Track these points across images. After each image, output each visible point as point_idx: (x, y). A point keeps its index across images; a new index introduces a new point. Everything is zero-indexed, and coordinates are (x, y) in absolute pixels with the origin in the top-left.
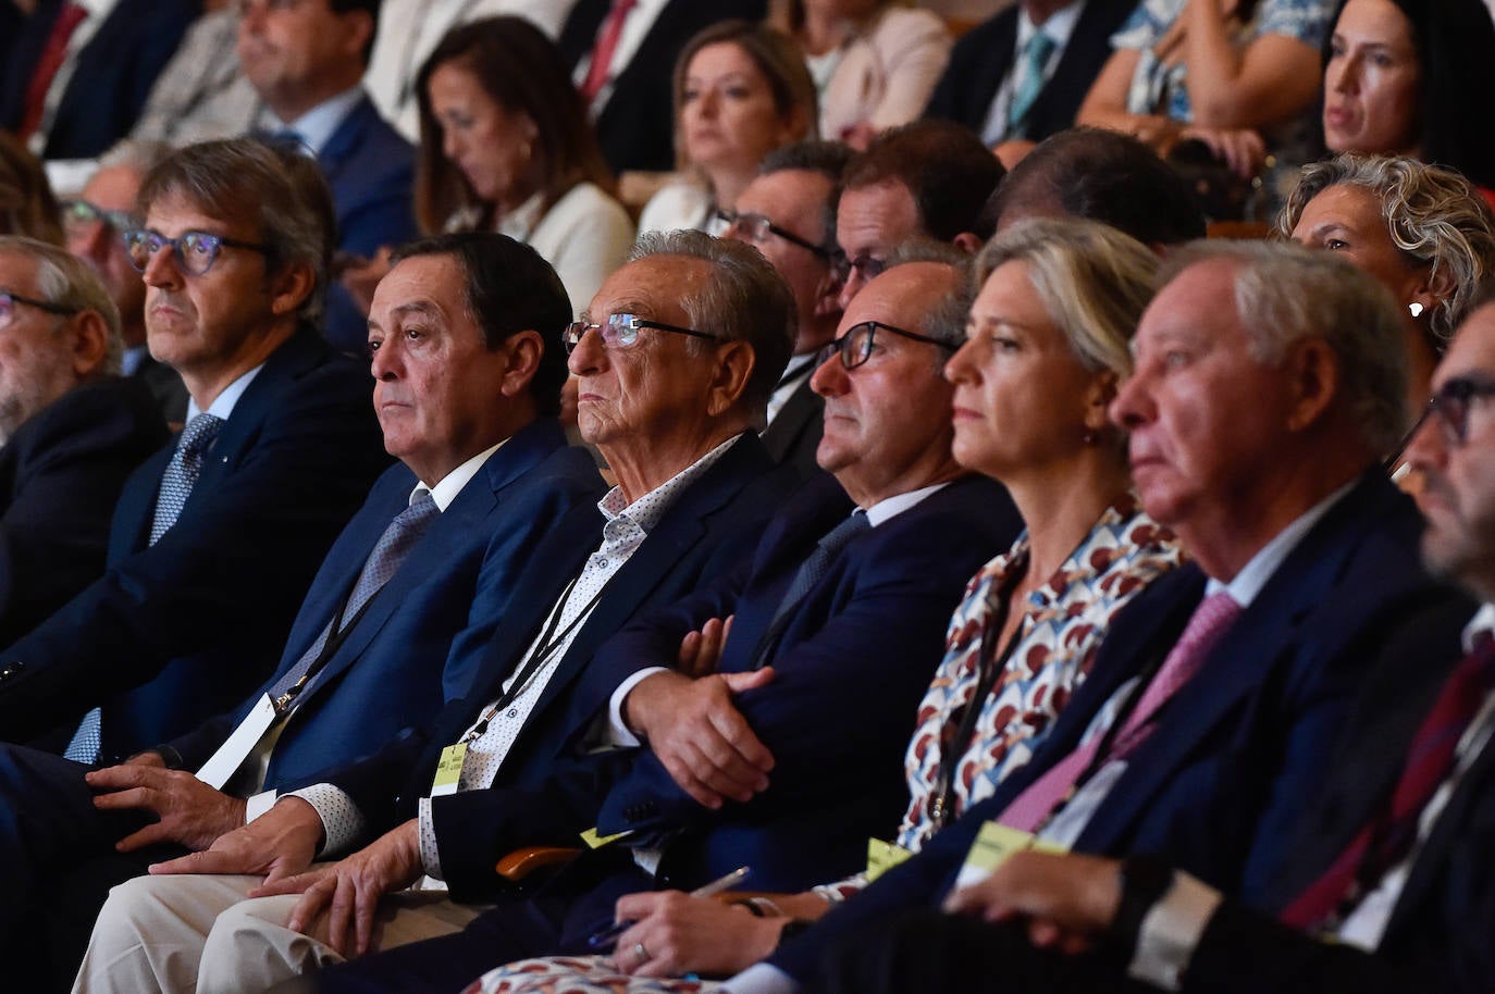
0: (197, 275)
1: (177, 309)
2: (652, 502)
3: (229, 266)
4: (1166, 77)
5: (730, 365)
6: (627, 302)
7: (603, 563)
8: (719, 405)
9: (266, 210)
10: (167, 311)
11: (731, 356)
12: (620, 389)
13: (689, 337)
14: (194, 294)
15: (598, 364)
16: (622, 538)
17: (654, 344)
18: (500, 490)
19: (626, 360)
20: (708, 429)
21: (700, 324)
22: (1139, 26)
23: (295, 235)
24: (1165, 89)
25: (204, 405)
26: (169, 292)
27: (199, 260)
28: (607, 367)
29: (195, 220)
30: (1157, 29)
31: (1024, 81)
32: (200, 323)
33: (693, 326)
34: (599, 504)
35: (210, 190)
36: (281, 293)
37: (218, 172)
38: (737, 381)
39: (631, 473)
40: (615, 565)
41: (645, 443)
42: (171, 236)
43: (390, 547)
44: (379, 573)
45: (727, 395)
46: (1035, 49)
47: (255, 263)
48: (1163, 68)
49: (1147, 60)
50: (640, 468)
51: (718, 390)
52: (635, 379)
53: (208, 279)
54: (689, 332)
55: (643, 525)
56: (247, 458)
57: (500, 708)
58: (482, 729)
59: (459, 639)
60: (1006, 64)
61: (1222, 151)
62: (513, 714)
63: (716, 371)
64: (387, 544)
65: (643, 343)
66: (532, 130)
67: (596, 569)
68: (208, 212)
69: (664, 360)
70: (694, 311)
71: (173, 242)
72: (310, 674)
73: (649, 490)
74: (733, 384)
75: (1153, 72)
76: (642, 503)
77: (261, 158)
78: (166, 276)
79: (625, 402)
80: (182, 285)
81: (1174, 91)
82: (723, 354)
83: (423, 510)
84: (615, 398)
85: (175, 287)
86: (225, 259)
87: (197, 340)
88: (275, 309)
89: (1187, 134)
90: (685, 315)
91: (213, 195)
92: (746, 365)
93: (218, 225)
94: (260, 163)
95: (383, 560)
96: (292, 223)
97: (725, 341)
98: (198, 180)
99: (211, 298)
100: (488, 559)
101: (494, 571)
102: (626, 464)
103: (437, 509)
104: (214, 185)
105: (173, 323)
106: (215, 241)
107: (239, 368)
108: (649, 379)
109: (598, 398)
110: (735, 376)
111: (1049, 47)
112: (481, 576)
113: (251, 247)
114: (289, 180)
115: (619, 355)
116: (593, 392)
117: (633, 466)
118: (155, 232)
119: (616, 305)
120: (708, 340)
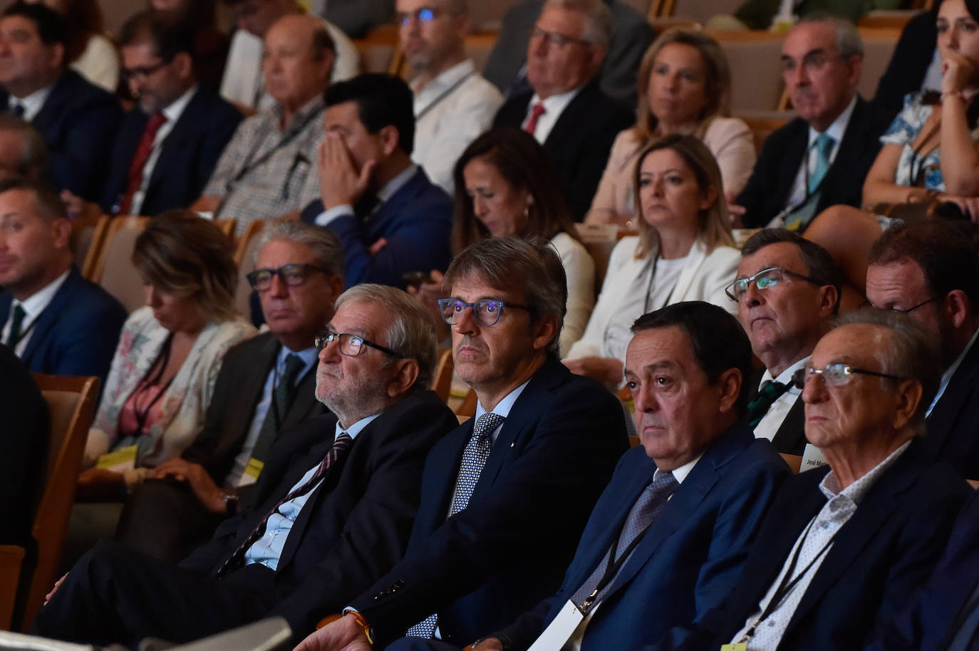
0: (487, 326)
1: (476, 348)
2: (861, 486)
3: (508, 320)
4: (922, 162)
5: (907, 395)
6: (840, 356)
7: (824, 525)
8: (900, 422)
9: (531, 284)
10: (469, 349)
11: (907, 390)
12: (838, 412)
13: (882, 379)
14: (486, 338)
15: (822, 396)
16: (840, 510)
17: (859, 383)
18: (720, 468)
19: (840, 393)
20: (892, 437)
21: (889, 368)
22: (898, 130)
23: (547, 299)
24: (921, 172)
25: (489, 408)
26: (471, 337)
27: (489, 317)
28: (828, 398)
29: (486, 291)
30: (911, 132)
31: (816, 165)
32: (491, 357)
33: (884, 370)
34: (821, 485)
35: (496, 272)
36: (539, 336)
37: (499, 260)
38: (911, 405)
39: (843, 466)
40: (835, 527)
41: (853, 447)
42: (470, 302)
43: (646, 506)
44: (639, 523)
45: (905, 414)
46: (822, 144)
47: (524, 318)
48: (919, 157)
49: (907, 152)
50: (850, 463)
51: (900, 412)
52: (847, 405)
53: (495, 327)
54: (880, 375)
55: (855, 502)
56: (528, 446)
57: (762, 619)
58: (751, 633)
59: (704, 569)
60: (801, 154)
61: (967, 210)
62: (772, 624)
63: (898, 399)
64: (643, 504)
65: (852, 382)
66: (530, 200)
67: (821, 529)
68: (494, 284)
69: (866, 394)
70: (884, 361)
71: (472, 305)
72: (600, 588)
73: (856, 479)
74: (909, 408)
75: (912, 160)
76: (852, 488)
77: (524, 251)
78: (469, 328)
79: (843, 421)
80: (479, 333)
81: (929, 173)
82: (902, 388)
83: (666, 482)
84: (836, 418)
85: (475, 334)
86: (506, 315)
87: (490, 367)
88: (535, 346)
89: (944, 199)
90: (878, 364)
91: (499, 275)
92: (916, 395)
93: (501, 294)
94: (524, 253)
95: (641, 515)
96: (545, 291)
97: (903, 380)
98: (488, 266)
99: (497, 340)
100: (722, 514)
101: (725, 523)
102: (840, 461)
103: (676, 481)
104: (497, 268)
105: (475, 357)
106: (501, 304)
107: (514, 384)
108: (857, 405)
109: (825, 419)
110: (910, 402)
111: (831, 143)
112: (716, 526)
113: (521, 307)
114: (542, 264)
115: (835, 390)
116: (821, 415)
117: (845, 462)
118: (459, 299)
119: (831, 358)
120: (893, 380)
